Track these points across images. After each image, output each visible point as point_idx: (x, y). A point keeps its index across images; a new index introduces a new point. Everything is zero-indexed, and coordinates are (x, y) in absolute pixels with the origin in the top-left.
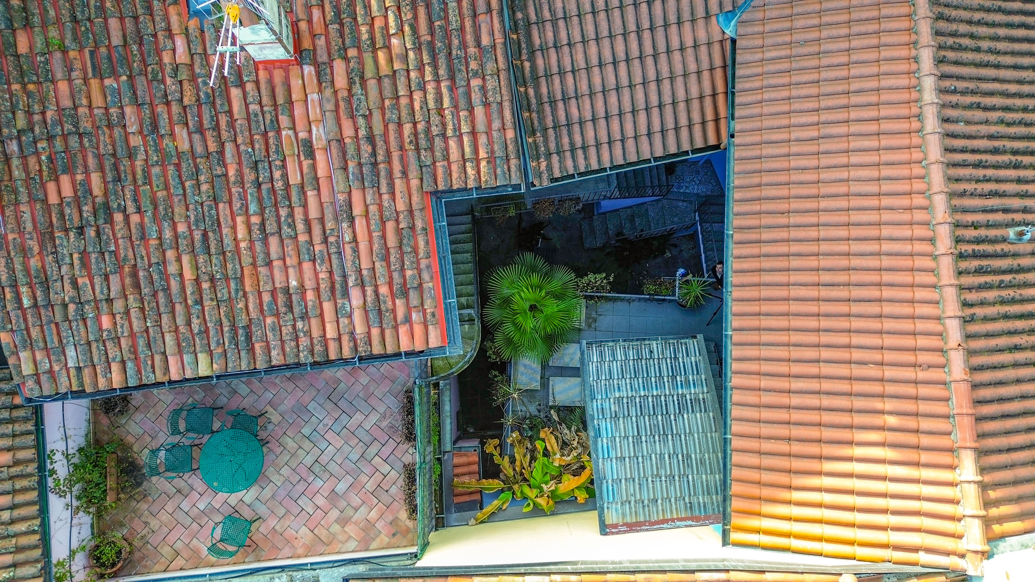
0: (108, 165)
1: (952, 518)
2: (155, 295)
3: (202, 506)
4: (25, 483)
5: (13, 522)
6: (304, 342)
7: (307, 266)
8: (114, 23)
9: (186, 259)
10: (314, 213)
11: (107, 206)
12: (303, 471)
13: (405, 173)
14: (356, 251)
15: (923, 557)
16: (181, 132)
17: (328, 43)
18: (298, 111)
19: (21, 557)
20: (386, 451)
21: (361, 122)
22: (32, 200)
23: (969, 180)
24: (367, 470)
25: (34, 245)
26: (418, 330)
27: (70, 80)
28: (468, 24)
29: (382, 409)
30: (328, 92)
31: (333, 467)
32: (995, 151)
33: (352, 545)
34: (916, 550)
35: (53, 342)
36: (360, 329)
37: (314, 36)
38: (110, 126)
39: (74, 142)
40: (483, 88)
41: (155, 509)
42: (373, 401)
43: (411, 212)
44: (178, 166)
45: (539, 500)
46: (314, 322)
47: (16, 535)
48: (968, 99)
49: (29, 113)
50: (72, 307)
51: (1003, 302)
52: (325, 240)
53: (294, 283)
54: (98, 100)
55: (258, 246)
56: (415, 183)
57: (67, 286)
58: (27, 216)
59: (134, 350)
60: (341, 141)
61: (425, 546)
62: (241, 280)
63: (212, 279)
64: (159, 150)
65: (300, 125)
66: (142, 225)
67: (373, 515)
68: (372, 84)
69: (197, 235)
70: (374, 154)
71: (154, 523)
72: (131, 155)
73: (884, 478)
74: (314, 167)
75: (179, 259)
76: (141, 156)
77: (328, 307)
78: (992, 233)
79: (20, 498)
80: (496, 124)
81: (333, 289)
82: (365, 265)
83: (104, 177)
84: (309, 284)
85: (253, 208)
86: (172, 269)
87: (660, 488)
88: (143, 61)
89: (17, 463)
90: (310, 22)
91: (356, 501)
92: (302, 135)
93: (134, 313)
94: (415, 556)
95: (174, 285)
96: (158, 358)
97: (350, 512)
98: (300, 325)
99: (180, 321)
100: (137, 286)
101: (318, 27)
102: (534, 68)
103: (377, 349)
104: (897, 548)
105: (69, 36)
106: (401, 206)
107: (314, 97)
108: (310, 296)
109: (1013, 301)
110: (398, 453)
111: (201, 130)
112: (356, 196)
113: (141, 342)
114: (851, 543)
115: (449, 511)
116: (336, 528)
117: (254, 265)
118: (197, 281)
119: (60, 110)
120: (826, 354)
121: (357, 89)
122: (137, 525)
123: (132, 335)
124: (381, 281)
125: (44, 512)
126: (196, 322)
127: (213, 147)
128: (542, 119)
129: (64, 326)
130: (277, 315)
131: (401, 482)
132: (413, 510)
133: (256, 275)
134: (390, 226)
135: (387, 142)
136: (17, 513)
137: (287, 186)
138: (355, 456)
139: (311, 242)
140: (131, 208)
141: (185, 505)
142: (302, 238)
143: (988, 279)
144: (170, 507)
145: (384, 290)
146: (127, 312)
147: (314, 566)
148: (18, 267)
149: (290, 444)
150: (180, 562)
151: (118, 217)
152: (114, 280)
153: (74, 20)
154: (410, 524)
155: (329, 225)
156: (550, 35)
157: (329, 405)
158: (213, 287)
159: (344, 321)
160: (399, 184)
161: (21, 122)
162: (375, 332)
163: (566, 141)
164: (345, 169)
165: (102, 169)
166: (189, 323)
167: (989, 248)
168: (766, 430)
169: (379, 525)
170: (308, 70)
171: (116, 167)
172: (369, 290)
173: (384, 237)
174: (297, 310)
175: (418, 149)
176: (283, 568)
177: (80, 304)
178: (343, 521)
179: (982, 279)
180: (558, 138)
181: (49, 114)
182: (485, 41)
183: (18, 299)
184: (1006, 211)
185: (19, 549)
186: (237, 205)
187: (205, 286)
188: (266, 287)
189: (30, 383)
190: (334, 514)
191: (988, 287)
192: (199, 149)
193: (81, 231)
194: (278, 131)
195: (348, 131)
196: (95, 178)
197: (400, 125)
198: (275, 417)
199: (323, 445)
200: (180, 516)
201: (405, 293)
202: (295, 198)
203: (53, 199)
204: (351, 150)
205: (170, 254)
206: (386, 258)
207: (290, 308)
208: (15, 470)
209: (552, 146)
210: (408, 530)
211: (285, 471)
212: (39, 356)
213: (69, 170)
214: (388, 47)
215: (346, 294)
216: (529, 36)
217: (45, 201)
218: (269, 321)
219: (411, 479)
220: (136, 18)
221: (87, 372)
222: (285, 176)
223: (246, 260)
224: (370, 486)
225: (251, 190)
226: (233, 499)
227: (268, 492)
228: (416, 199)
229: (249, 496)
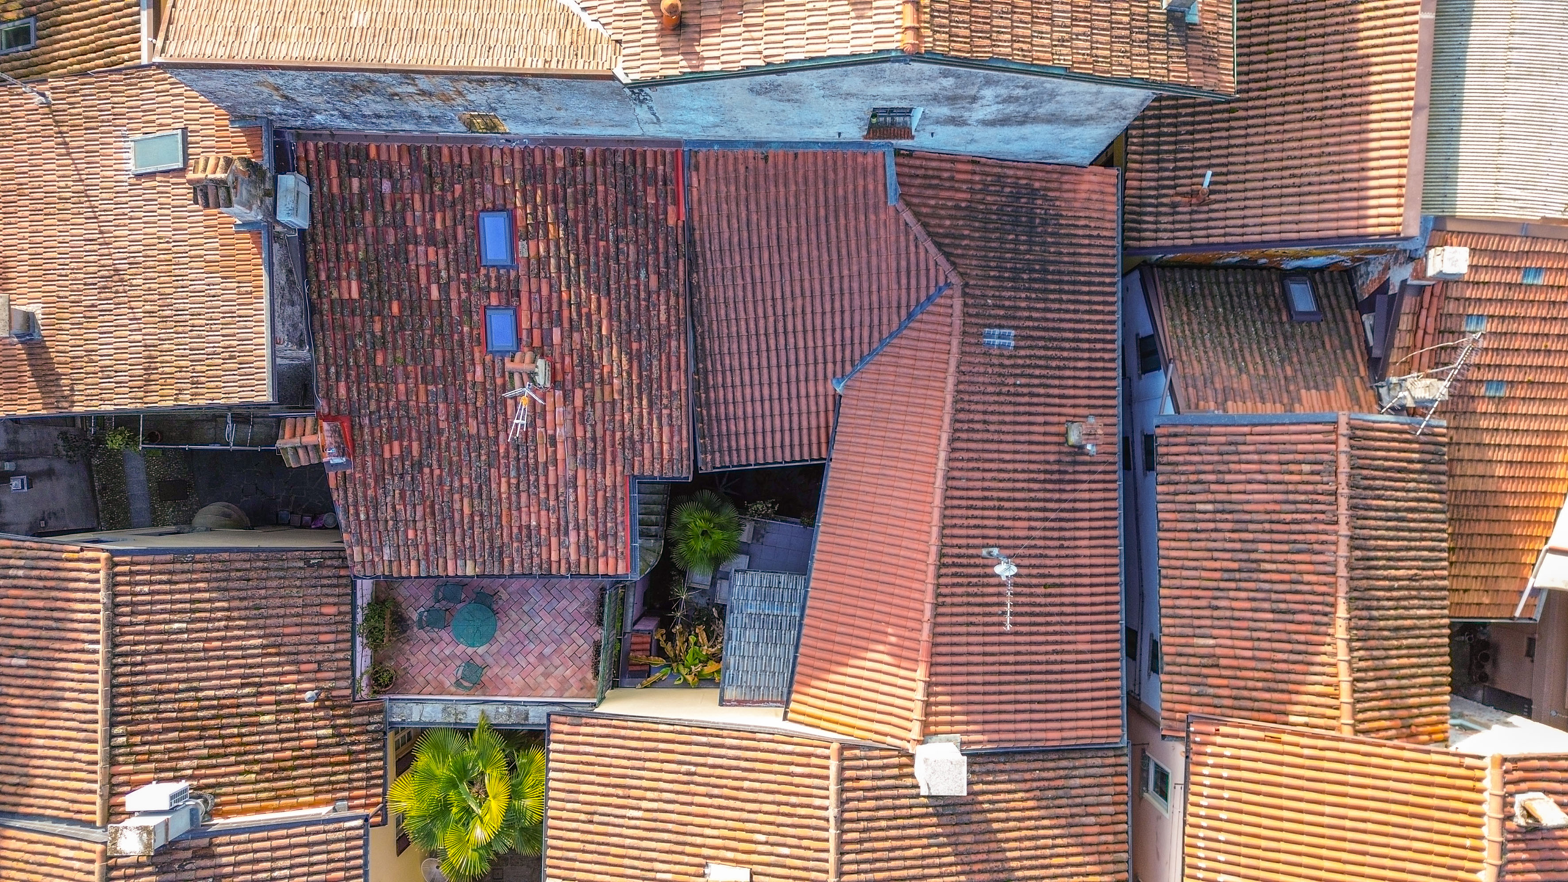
0: (424, 438)
1: (907, 719)
2: (444, 520)
3: (447, 652)
4: (343, 627)
5: (335, 651)
6: (536, 560)
7: (543, 513)
8: (438, 352)
9: (466, 501)
10: (552, 481)
11: (420, 462)
12: (521, 636)
13: (614, 462)
14: (576, 507)
15: (889, 740)
16: (473, 423)
17: (573, 377)
18: (549, 417)
19: (339, 674)
20: (583, 629)
21: (589, 428)
22: (374, 455)
23: (961, 517)
24: (567, 641)
25: (371, 482)
26: (611, 561)
27: (406, 384)
28: (664, 376)
29: (582, 599)
30: (570, 408)
31: (543, 636)
32: (985, 499)
33: (551, 692)
34: (886, 735)
35: (376, 543)
36: (573, 557)
37: (564, 373)
38: (429, 414)
39: (405, 422)
40: (670, 416)
41: (415, 650)
42: (576, 593)
43: (615, 486)
44: (468, 443)
45: (688, 677)
46: (544, 549)
47: (337, 660)
48: (972, 465)
49: (378, 401)
50: (391, 523)
51: (969, 595)
52: (557, 498)
53: (534, 523)
54: (423, 398)
55: (514, 498)
56: (619, 468)
57: (389, 510)
58: (369, 464)
59: (426, 553)
60: (574, 439)
61: (602, 699)
62: (500, 518)
63: (482, 515)
64: (458, 431)
65: (549, 425)
66: (440, 476)
67: (568, 673)
68: (598, 406)
69: (475, 487)
70: (595, 448)
71: (413, 660)
72: (440, 432)
73: (877, 692)
74: (555, 452)
75: (462, 500)
76: (446, 434)
77: (554, 540)
78: (971, 551)
79: (340, 637)
80: (676, 439)
81: (558, 530)
82: (581, 517)
83: (420, 444)
84: (543, 524)
85: (513, 473)
86: (457, 506)
87: (764, 680)
88: (454, 377)
89: (340, 613)
90: (563, 363)
91: (557, 662)
92: (550, 432)
93: (429, 530)
94: (594, 705)
95: (457, 516)
96: (441, 561)
97: (552, 669)
98: (535, 549)
99: (458, 538)
100: (433, 514)
101: (568, 369)
102: (708, 397)
103: (583, 571)
104: (876, 733)
105: (409, 357)
106: (609, 482)
107: (560, 409)
108: (543, 532)
109: (976, 595)
110: (591, 632)
111: (485, 423)
112: (580, 473)
113: (432, 549)
114: (853, 727)
115: (623, 676)
116: (541, 679)
117: (510, 509)
118: (472, 515)
119: (398, 402)
120: (859, 612)
121: (589, 408)
122: (401, 659)
123: (427, 544)
124: (590, 528)
125: (353, 648)
126: (468, 541)
127: (491, 434)
128: (710, 429)
129: (384, 534)
130: (521, 542)
131: (590, 652)
132: (596, 674)
133: (510, 515)
134: (600, 494)
135: (604, 441)
136: (338, 646)
137: (537, 461)
138: (559, 630)
139: (548, 499)
140: (435, 466)
141: (436, 650)
142: (543, 496)
143: (960, 580)
144: (425, 650)
145: (592, 534)
146: (425, 530)
147: (526, 703)
148: (360, 494)
149: (514, 616)
150: (429, 689)
151: (427, 470)
152: (419, 509)
153: (413, 346)
154: (594, 683)
155: (561, 490)
156: (720, 379)
157: (545, 592)
158: (482, 520)
159: (563, 551)
160: (609, 468)
161: (373, 406)
162: (583, 560)
163: (725, 444)
164: (575, 455)
165: (420, 439)
166: (463, 541)
167: (964, 561)
168: (819, 654)
169: (572, 681)
170: (559, 393)
171: (429, 439)
172: (582, 533)
173: (595, 500)
174: (534, 540)
175: (624, 448)
176: (505, 702)
177: (396, 522)
178: (546, 675)
179: (955, 580)
180: (720, 442)
181: (391, 404)
182: (674, 387)
183: (357, 514)
184: (984, 537)
185: (339, 670)
186: (503, 471)
187: (477, 518)
188: (515, 524)
189: (359, 567)
190: (541, 669)
191: (961, 585)
192: (483, 434)
193: (402, 476)
194: (535, 429)
195: (580, 433)
196: (415, 445)
197: (614, 432)
198: (505, 596)
199: (537, 620)
200: (431, 656)
201: (605, 537)
202: (540, 470)
203: (387, 455)
204: (580, 445)
205: (457, 497)
206: (595, 514)
207: (530, 539)
208: (338, 618)
209: (716, 447)
210: (592, 687)
211: (508, 635)
212: (366, 551)
213: (400, 438)
214: (612, 384)
215: (567, 534)
216: (706, 378)
217: (382, 455)
218: (515, 545)
219: (597, 653)
220: (452, 350)
221: (395, 564)
222: (536, 457)
223: (505, 505)
224: (568, 653)
225: (513, 463)
226: (470, 650)
227: (495, 648)
228: (619, 479)
229: (481, 650)
